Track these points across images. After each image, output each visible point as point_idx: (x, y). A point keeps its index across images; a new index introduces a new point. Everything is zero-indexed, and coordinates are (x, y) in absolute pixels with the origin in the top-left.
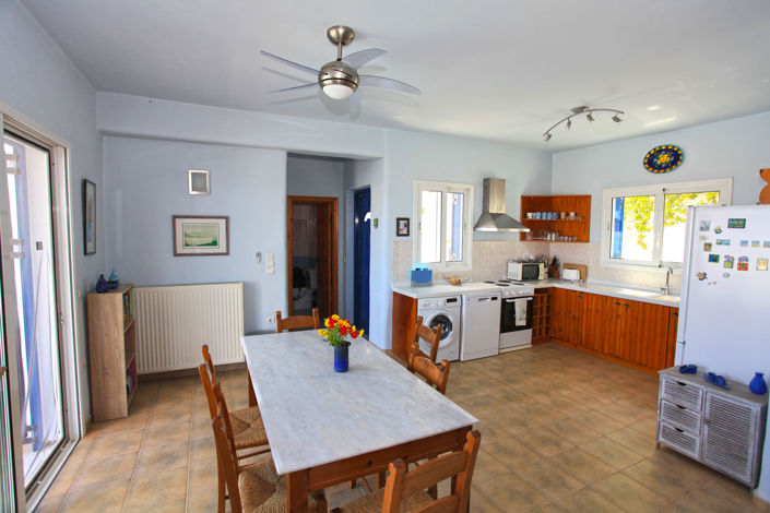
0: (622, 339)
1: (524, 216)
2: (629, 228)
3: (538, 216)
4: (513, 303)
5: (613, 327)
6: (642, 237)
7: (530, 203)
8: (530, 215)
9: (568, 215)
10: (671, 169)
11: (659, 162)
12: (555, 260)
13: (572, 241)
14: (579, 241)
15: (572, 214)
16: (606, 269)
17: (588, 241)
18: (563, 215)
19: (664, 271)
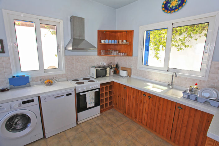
0: (146, 115)
1: (99, 41)
2: (152, 49)
3: (107, 42)
4: (85, 95)
5: (141, 108)
6: (157, 54)
7: (103, 34)
8: (102, 41)
9: (122, 41)
10: (179, 9)
11: (171, 6)
12: (117, 65)
13: (124, 55)
14: (128, 55)
15: (125, 41)
16: (140, 70)
17: (132, 56)
18: (120, 41)
19: (171, 73)
